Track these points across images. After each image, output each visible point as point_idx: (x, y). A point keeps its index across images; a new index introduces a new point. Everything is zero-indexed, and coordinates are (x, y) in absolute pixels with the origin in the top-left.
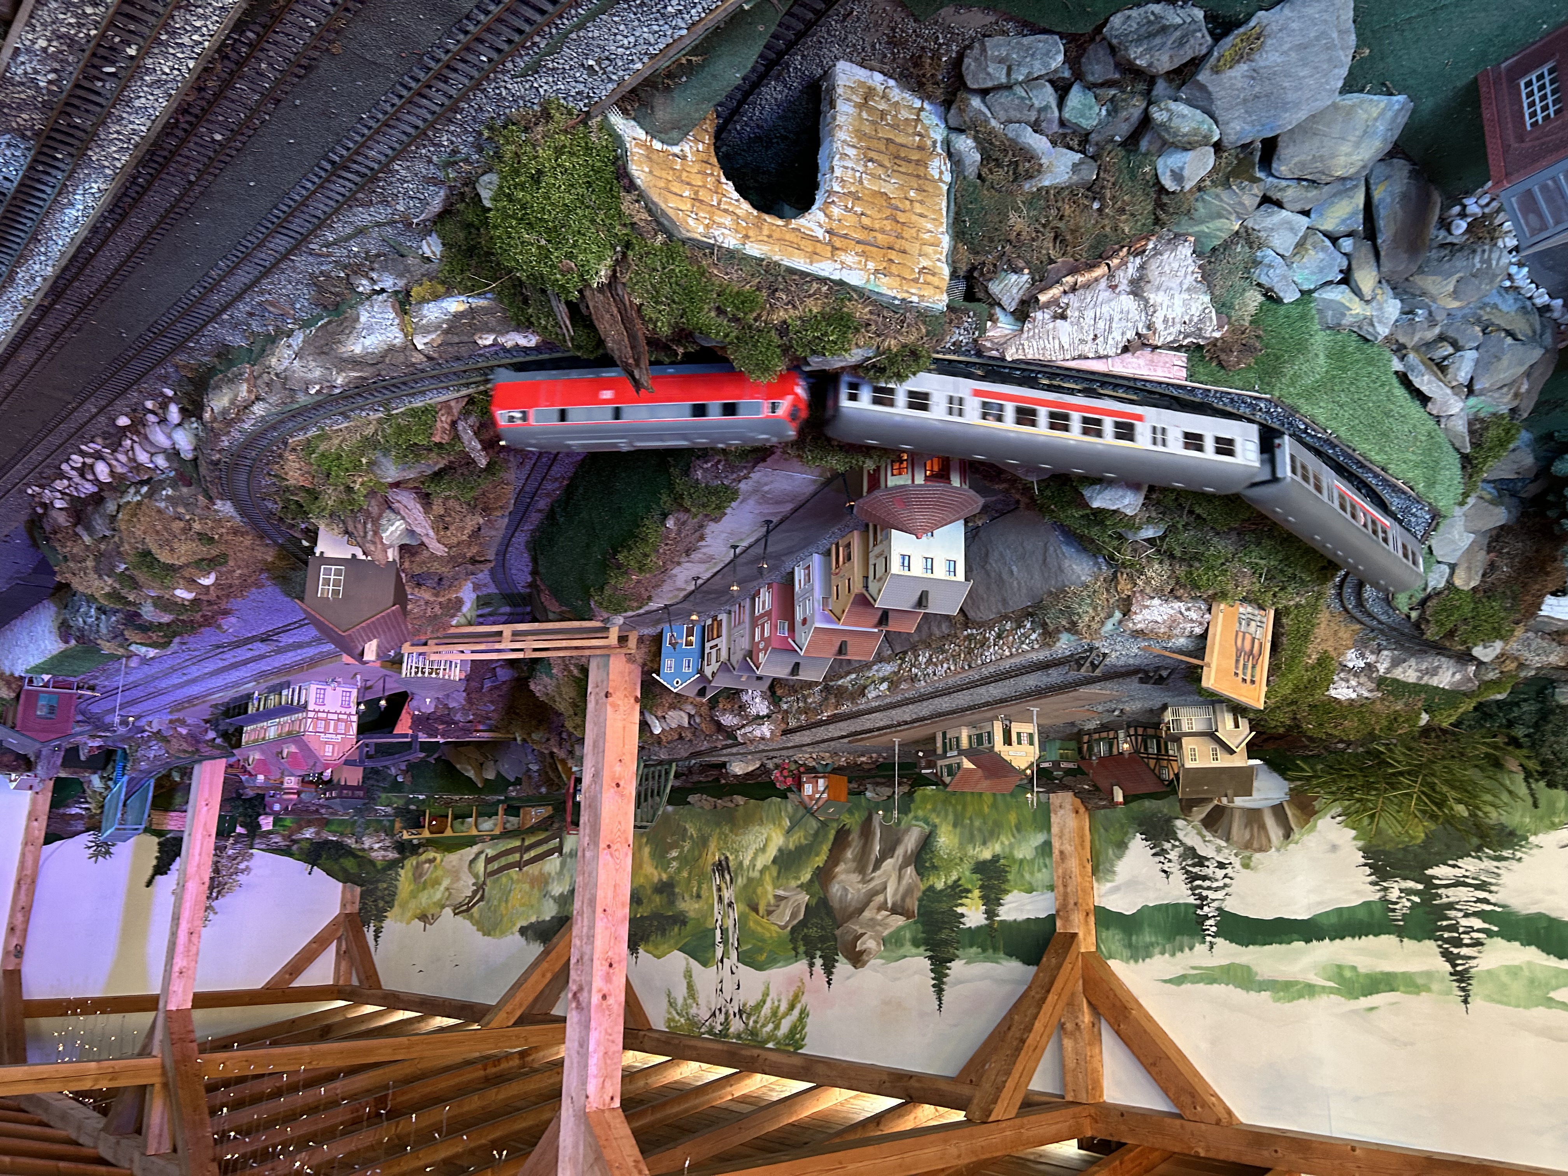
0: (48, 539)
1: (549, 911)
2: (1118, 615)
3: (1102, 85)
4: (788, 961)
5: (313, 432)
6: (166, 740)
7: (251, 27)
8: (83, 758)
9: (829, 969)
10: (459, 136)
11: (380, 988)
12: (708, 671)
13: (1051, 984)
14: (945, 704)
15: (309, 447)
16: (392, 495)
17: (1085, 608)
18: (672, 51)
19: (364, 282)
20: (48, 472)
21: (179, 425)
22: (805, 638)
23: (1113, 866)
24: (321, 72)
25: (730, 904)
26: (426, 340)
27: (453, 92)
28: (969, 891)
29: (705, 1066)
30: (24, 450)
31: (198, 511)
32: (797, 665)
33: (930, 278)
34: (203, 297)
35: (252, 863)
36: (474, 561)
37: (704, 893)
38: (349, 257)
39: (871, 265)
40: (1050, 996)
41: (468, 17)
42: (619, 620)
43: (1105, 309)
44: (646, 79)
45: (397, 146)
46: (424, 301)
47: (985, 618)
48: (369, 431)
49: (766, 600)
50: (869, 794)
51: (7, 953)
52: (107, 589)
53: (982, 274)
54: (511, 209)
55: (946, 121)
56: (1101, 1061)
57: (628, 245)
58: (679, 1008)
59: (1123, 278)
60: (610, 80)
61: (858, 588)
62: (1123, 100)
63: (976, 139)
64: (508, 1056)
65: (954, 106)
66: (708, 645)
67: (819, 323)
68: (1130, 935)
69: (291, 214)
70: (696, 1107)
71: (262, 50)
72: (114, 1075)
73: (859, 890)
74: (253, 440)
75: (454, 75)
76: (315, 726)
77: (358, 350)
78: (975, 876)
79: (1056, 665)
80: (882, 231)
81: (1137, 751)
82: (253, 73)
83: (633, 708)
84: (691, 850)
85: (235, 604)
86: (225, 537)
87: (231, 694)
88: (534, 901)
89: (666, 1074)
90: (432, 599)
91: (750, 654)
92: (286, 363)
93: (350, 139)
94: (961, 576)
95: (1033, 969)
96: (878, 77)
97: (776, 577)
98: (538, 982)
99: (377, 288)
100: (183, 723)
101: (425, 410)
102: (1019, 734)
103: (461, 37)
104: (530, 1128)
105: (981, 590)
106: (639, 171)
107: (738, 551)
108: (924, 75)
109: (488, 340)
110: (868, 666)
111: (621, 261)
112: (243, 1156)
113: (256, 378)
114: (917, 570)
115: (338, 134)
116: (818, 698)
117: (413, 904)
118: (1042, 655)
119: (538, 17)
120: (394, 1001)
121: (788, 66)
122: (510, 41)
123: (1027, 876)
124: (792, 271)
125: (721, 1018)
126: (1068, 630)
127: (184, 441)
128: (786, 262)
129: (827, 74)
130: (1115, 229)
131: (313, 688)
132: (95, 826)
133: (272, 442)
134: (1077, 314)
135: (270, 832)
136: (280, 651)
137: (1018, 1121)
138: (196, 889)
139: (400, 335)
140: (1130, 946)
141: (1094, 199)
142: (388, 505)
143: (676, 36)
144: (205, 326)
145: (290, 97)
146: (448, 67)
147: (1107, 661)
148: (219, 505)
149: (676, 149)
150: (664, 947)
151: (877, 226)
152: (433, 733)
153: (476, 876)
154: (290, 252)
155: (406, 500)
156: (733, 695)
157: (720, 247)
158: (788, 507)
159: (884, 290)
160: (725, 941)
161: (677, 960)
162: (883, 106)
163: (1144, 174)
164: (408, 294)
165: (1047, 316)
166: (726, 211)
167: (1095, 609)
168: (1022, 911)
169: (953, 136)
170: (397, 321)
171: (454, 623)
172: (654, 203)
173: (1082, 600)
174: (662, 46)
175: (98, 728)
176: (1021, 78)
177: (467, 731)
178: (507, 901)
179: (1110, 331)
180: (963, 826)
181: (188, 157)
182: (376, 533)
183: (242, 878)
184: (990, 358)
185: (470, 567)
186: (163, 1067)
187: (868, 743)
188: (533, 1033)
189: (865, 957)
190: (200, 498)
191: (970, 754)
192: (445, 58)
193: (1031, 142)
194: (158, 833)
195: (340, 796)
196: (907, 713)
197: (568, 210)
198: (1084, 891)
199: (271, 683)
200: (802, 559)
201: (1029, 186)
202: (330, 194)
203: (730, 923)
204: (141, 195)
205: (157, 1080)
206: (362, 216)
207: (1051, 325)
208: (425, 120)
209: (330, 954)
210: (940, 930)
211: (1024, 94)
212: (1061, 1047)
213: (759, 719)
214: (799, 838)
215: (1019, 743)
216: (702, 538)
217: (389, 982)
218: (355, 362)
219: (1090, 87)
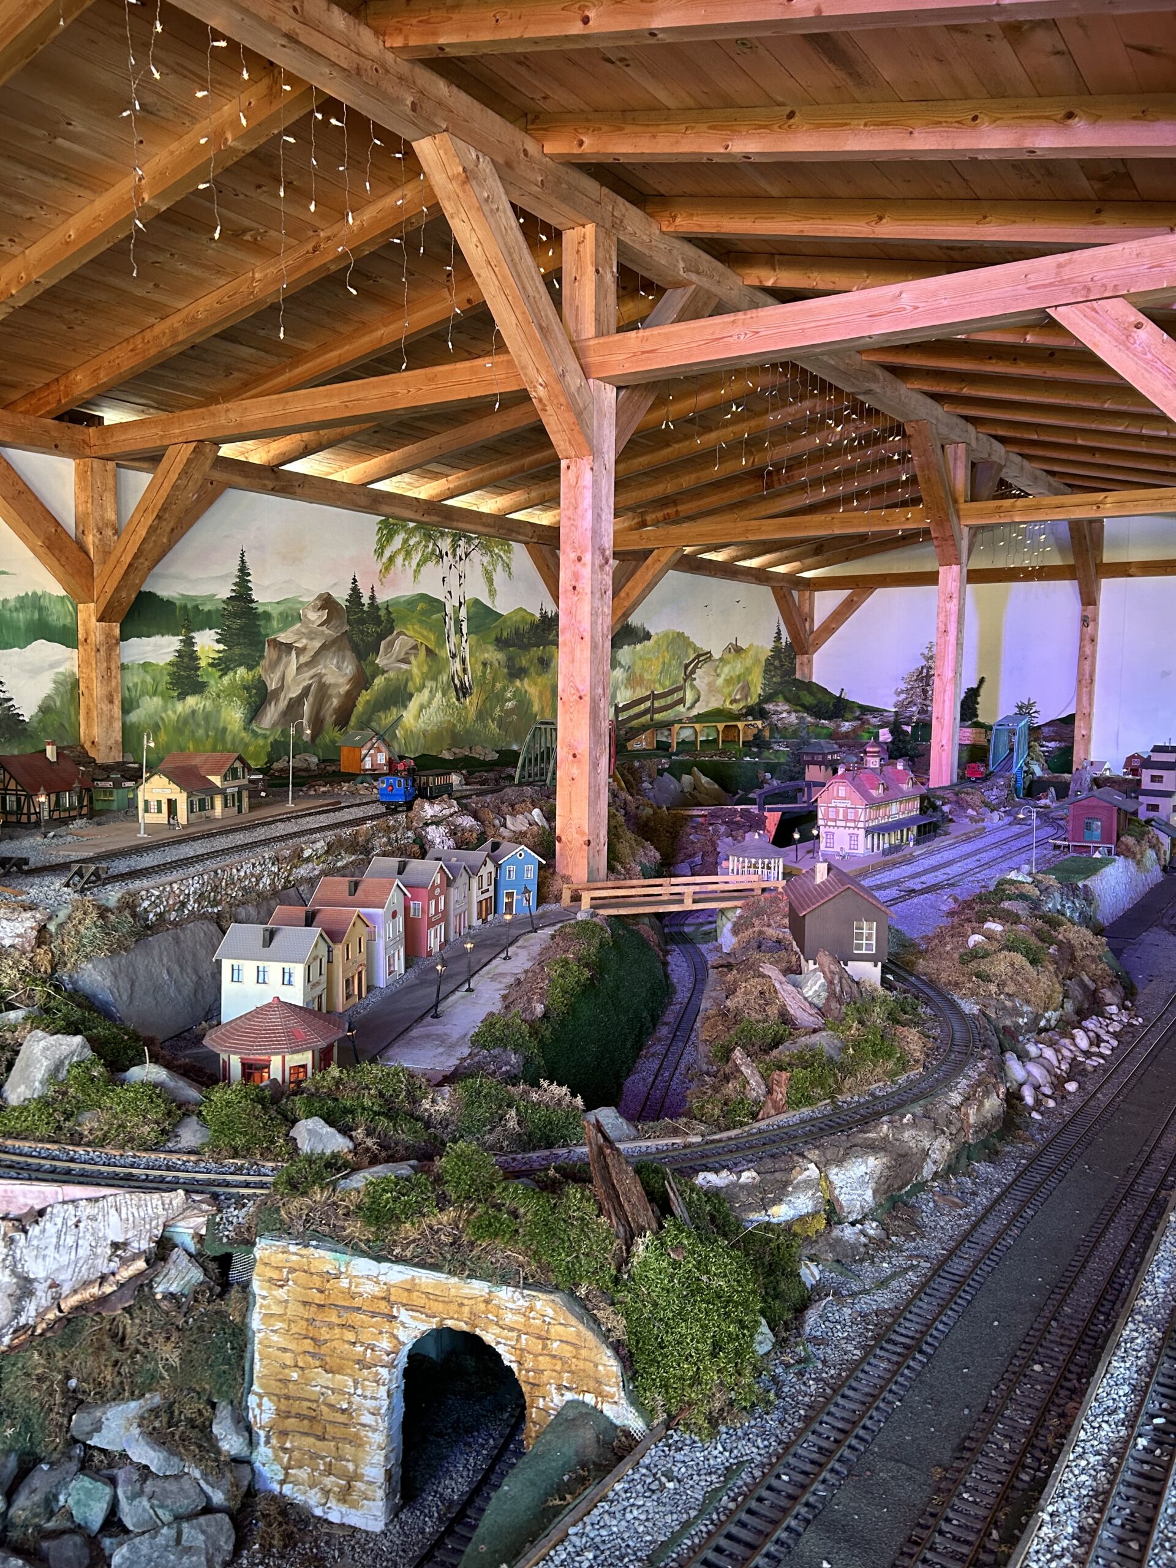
0: (1117, 976)
1: (625, 653)
2: (52, 927)
3: (64, 1532)
4: (396, 602)
5: (901, 1079)
6: (986, 804)
7: (1026, 1486)
8: (1052, 789)
9: (355, 593)
10: (799, 1392)
11: (773, 588)
12: (490, 867)
13: (127, 573)
14: (240, 838)
15: (904, 1064)
16: (816, 1021)
17: (89, 933)
18: (583, 1506)
19: (872, 1232)
20: (1128, 1038)
21: (1021, 1085)
22: (394, 899)
23: (56, 689)
24: (948, 1446)
25: (454, 656)
26: (807, 1173)
27: (811, 1438)
28: (212, 665)
29: (474, 508)
30: (1153, 1057)
31: (994, 1003)
32: (400, 872)
33: (275, 1275)
34: (1022, 1209)
35: (895, 699)
36: (729, 966)
37: (479, 668)
38: (890, 1257)
39: (344, 1283)
40: (128, 560)
41: (808, 1522)
42: (580, 916)
43: (64, 1260)
44: (609, 1472)
45: (861, 1375)
46: (814, 1214)
47: (199, 924)
48: (849, 1082)
49: (434, 939)
50: (315, 760)
51: (1095, 619)
52: (1061, 929)
53: (211, 1290)
54: (739, 1313)
55: (253, 1471)
56: (76, 497)
57: (616, 1281)
58: (500, 563)
59: (42, 1297)
60: (648, 1468)
61: (339, 950)
62: (36, 1515)
63: (218, 1451)
64: (656, 523)
65: (244, 1489)
66: (491, 893)
67: (403, 1212)
68: (40, 619)
69: (953, 1295)
70: (482, 470)
71: (1011, 1463)
72: (998, 510)
73: (325, 667)
74: (958, 1069)
75: (815, 1456)
76: (856, 814)
77: (871, 1161)
78: (205, 679)
79: (122, 875)
80: (331, 1326)
81: (29, 797)
82: (1016, 1437)
83: (562, 830)
84: (493, 708)
85: (946, 922)
86: (966, 979)
87: (935, 843)
88: (639, 663)
89: (511, 502)
90: (765, 929)
91: (449, 883)
92: (936, 1145)
93: (908, 1378)
94: (226, 965)
95: (145, 588)
96: (334, 1517)
97: (424, 963)
98: (634, 587)
99: (859, 1226)
100: (972, 819)
101: (798, 1104)
102: (160, 811)
103: (812, 1499)
104: (635, 457)
105: (202, 953)
106: (609, 1365)
107: (466, 986)
108: (280, 1524)
109: (747, 1177)
110: (323, 873)
111: (623, 1262)
112: (885, 440)
113: (962, 1129)
114: (274, 969)
115: (921, 1382)
116: (376, 842)
117: (749, 662)
118: (136, 884)
119: (735, 1530)
120: (760, 576)
121: (440, 1519)
122: (760, 1500)
123: (149, 679)
124: (435, 1267)
125: (460, 552)
126: (108, 910)
127: (1016, 1069)
128: (441, 1277)
129: (394, 1513)
130: (50, 1356)
131: (861, 850)
132: (1034, 731)
133: (938, 1068)
134: (99, 1251)
135: (881, 727)
136: (896, 883)
137: (166, 442)
138: (944, 673)
139: (832, 1177)
140: (41, 609)
141: (74, 1391)
142: (822, 1012)
143: (580, 1524)
144: (1013, 1182)
145: (975, 1417)
146: (820, 1465)
147: (64, 880)
148: (975, 1009)
149: (569, 1396)
150: (518, 618)
151: (337, 1330)
152: (745, 814)
153: (693, 687)
154: (948, 1258)
155: (804, 1017)
156: (463, 843)
157: (517, 1287)
158: (415, 1032)
159: (329, 1255)
160: (458, 623)
161: (503, 606)
162: (329, 1481)
163: (13, 1426)
164: (829, 1223)
165: (136, 1245)
166: (511, 1329)
167: (78, 932)
168: (156, 645)
169: (245, 1452)
170: (837, 1192)
171: (739, 911)
172: (592, 1330)
173: (91, 942)
174: (596, 1512)
175: (1046, 815)
176: (165, 1531)
177: (713, 815)
178: (664, 663)
179: (59, 1232)
180: (216, 729)
181: (1062, 1344)
182: (831, 982)
183: (903, 686)
184: (202, 1192)
185: (732, 960)
186: (959, 517)
187: (321, 802)
188: (635, 543)
189: (319, 604)
190: (993, 1016)
191: (213, 790)
192: (825, 1474)
193: (152, 1453)
194: (978, 725)
195: (824, 755)
196: (281, 829)
197: (681, 1315)
198: (89, 664)
199: (900, 854)
200: (397, 981)
201: (155, 1399)
202: (919, 1320)
203: (454, 639)
204: (1099, 1303)
205: (963, 506)
206: (883, 1299)
207: (130, 1235)
208: (837, 1405)
209: (820, 616)
210: (241, 628)
211: (160, 1512)
212: (118, 513)
213: (437, 822)
214: (386, 719)
215: (159, 802)
216: (505, 997)
217: (765, 593)
218: (872, 1148)
219: (78, 1529)
